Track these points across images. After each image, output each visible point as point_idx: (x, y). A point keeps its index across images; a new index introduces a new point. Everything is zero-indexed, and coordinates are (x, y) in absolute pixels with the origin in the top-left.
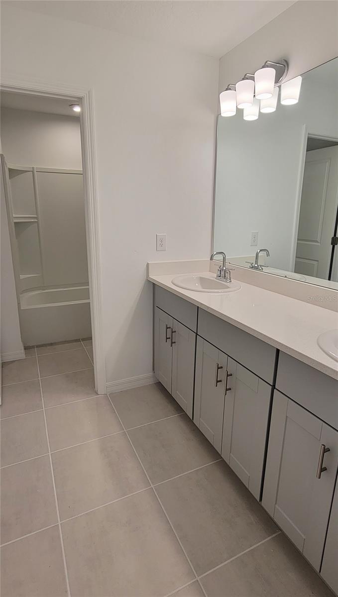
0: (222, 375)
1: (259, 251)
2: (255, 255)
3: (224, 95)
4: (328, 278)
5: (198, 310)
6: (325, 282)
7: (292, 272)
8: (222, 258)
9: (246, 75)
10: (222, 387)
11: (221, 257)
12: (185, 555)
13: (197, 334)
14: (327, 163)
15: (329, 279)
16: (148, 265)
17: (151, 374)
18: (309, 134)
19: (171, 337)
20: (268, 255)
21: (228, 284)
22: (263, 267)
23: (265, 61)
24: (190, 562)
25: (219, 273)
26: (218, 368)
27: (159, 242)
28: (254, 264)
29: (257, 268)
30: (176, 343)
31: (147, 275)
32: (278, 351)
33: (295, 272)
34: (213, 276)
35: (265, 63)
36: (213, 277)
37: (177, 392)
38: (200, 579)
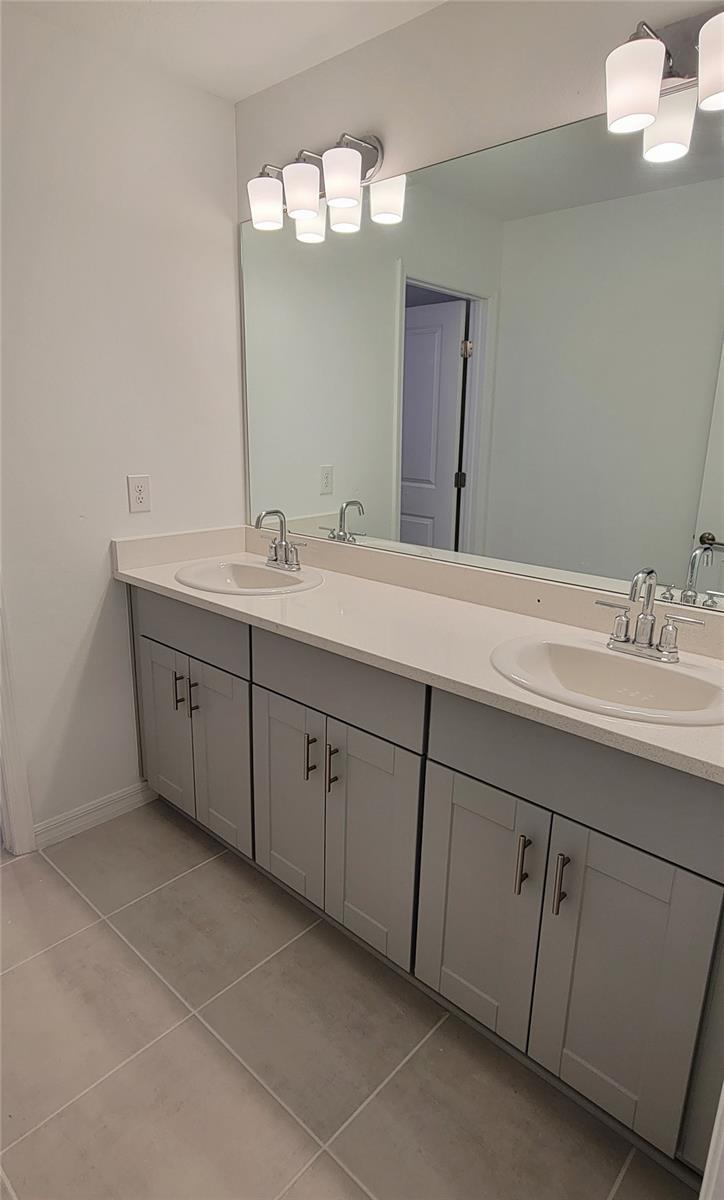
0: (319, 754)
1: (344, 505)
2: (339, 512)
3: (257, 187)
4: (453, 547)
5: (251, 632)
6: (450, 555)
7: (397, 541)
8: (278, 520)
9: (302, 152)
10: (319, 779)
11: (275, 519)
12: (290, 1115)
13: (251, 683)
14: (437, 335)
15: (456, 550)
16: (113, 545)
17: (137, 785)
18: (407, 278)
19: (187, 696)
20: (361, 512)
21: (294, 575)
22: (355, 537)
23: (341, 134)
24: (304, 1125)
25: (273, 553)
26: (309, 743)
27: (134, 495)
28: (338, 530)
29: (342, 539)
30: (200, 709)
31: (112, 568)
32: (429, 689)
33: (401, 541)
34: (260, 560)
35: (342, 139)
36: (262, 563)
37: (211, 810)
38: (330, 1146)
